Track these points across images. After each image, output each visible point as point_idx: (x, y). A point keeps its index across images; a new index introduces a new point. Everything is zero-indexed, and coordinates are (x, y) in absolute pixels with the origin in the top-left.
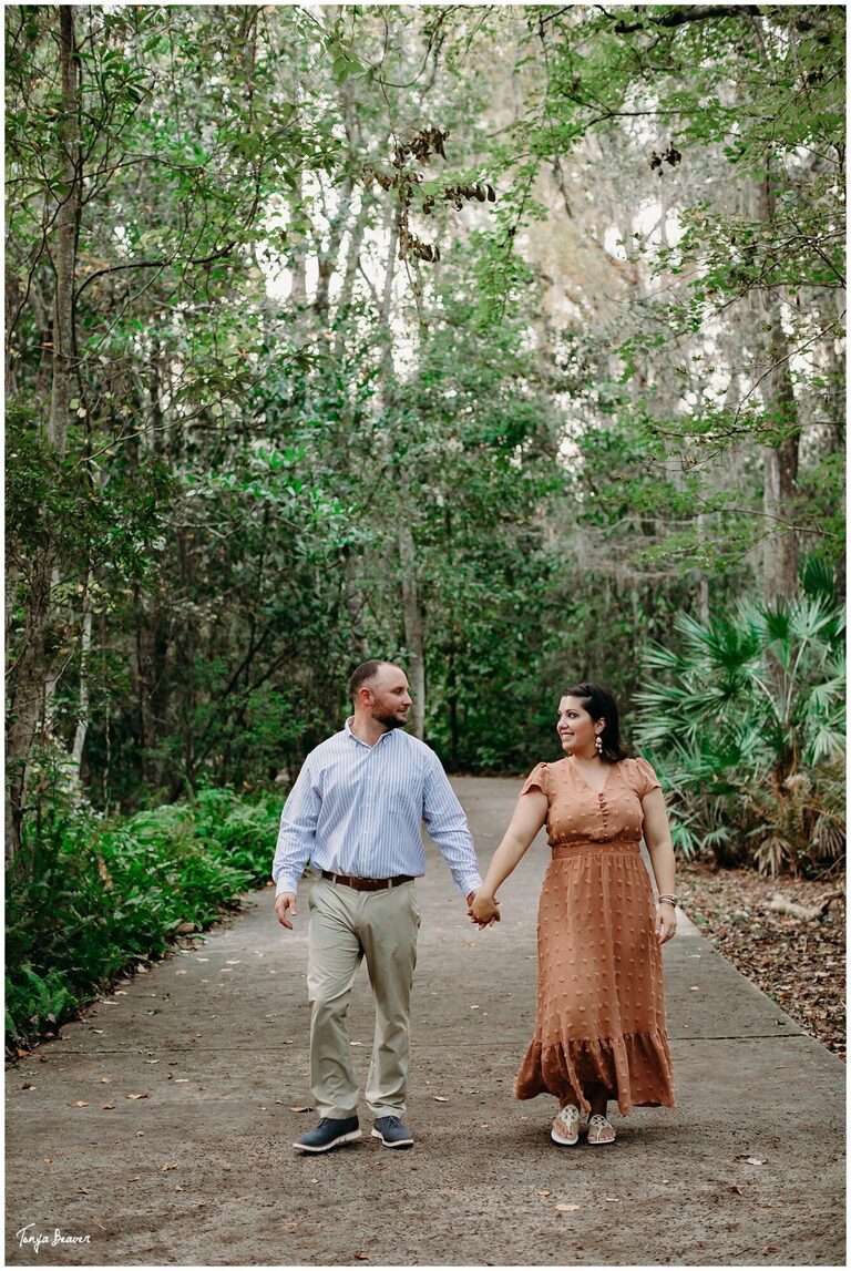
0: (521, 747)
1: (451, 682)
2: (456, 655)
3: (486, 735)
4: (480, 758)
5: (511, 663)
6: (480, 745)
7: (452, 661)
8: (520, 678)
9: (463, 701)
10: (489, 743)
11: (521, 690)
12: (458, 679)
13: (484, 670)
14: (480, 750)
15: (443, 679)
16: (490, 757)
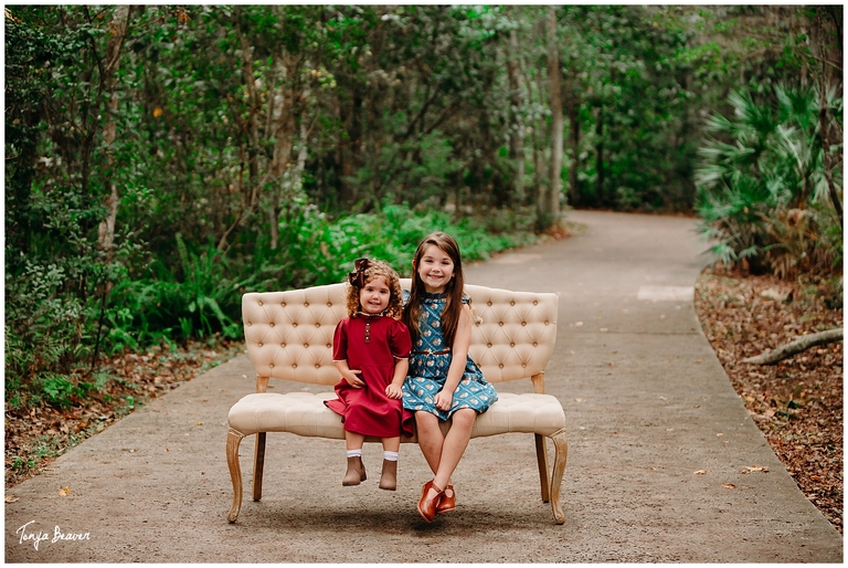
0: (658, 189)
1: (599, 131)
2: (605, 108)
3: (627, 176)
4: (620, 196)
5: (650, 114)
6: (622, 185)
7: (600, 114)
8: (657, 129)
9: (608, 147)
10: (629, 184)
11: (657, 140)
12: (605, 127)
13: (626, 121)
14: (621, 190)
15: (593, 127)
16: (629, 196)
